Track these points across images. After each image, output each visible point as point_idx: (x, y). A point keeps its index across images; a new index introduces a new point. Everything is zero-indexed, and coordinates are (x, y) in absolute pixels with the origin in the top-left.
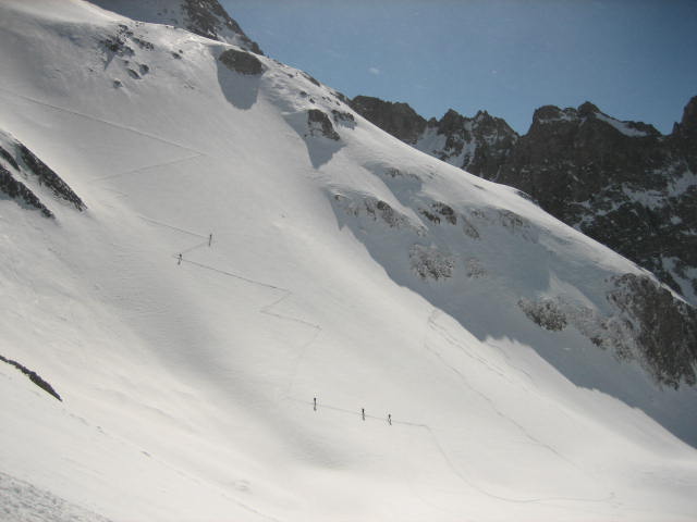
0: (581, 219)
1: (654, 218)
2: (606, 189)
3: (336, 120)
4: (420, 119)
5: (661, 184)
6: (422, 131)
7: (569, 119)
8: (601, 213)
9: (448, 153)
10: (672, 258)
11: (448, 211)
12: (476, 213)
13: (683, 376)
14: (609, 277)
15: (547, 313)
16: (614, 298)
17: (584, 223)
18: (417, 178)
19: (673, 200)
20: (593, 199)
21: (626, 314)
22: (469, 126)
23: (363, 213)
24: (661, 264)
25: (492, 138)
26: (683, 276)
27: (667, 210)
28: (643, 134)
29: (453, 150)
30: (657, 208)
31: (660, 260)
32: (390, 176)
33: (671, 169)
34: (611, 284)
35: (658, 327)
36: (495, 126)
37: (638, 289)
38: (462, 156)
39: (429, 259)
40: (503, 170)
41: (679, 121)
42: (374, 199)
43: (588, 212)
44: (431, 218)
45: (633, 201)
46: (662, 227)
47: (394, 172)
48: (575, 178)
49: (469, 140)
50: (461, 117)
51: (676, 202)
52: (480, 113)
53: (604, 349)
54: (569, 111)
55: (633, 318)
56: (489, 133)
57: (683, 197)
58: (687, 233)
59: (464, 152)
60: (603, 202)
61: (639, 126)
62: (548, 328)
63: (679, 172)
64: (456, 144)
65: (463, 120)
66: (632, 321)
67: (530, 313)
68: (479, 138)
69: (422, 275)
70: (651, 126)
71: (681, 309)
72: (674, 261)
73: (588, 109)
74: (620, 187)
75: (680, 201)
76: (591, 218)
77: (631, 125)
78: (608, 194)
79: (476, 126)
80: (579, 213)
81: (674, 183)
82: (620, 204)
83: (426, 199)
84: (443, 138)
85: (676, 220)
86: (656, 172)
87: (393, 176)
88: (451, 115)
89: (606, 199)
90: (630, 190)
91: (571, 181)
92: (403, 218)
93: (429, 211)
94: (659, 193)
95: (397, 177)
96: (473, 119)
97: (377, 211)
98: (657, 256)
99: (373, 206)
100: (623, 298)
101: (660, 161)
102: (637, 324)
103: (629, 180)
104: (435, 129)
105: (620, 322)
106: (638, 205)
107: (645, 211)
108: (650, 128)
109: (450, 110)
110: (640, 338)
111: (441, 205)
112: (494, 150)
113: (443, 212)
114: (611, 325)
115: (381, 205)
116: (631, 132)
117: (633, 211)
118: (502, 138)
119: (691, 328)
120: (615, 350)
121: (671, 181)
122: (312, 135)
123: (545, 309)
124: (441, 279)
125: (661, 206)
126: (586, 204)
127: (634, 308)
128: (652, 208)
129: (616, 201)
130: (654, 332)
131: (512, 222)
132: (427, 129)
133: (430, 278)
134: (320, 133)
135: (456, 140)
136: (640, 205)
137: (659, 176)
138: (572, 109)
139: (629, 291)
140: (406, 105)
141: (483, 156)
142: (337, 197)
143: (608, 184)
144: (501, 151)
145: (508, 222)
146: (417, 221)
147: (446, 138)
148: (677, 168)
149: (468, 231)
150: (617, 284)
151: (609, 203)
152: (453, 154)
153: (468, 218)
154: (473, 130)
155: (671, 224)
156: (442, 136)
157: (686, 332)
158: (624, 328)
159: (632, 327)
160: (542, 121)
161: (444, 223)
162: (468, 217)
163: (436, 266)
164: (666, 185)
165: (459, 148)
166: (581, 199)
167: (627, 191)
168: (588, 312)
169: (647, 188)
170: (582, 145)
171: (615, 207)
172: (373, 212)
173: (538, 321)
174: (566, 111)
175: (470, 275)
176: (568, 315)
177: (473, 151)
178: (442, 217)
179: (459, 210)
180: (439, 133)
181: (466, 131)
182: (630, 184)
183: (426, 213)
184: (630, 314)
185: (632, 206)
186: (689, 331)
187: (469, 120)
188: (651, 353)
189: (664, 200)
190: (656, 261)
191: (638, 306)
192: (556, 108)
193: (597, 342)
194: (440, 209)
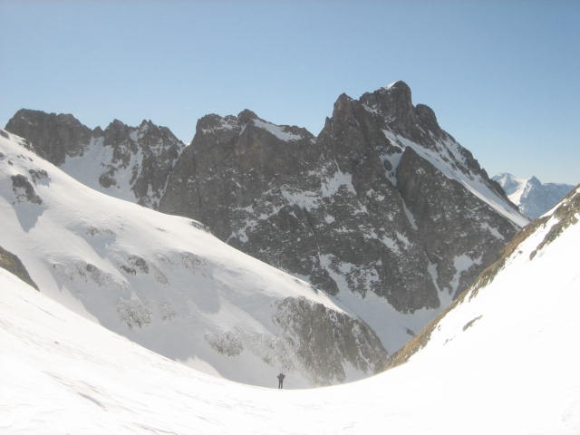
0: (245, 224)
1: (310, 218)
2: (266, 193)
3: (34, 181)
4: (84, 129)
5: (315, 184)
6: (87, 143)
7: (230, 127)
8: (264, 217)
9: (116, 166)
10: (327, 255)
11: (141, 263)
12: (163, 260)
13: (335, 376)
14: (273, 302)
15: (227, 342)
16: (278, 320)
17: (249, 228)
18: (112, 233)
19: (326, 200)
20: (255, 203)
21: (288, 333)
22: (134, 136)
23: (77, 276)
24: (318, 262)
25: (158, 148)
26: (337, 271)
27: (321, 210)
28: (298, 137)
29: (120, 162)
30: (313, 209)
31: (317, 258)
32: (90, 235)
33: (324, 170)
34: (275, 308)
35: (313, 339)
36: (160, 136)
37: (296, 310)
38: (129, 168)
39: (132, 310)
40: (170, 181)
41: (330, 116)
42: (83, 263)
43: (252, 217)
44: (128, 270)
45: (291, 204)
46: (318, 226)
47: (93, 231)
48: (238, 185)
49: (135, 151)
50: (126, 126)
51: (330, 202)
52: (145, 121)
53: (272, 365)
54: (230, 118)
55: (294, 335)
56: (155, 142)
57: (335, 197)
58: (340, 231)
59: (132, 163)
60: (264, 207)
61: (294, 130)
62: (229, 355)
63: (331, 173)
64: (123, 155)
65: (128, 129)
66: (293, 338)
67: (214, 345)
68: (146, 149)
69: (130, 325)
70: (304, 129)
71: (333, 317)
72: (330, 258)
73: (247, 116)
74: (279, 191)
75: (333, 201)
76: (254, 223)
77: (287, 129)
78: (270, 199)
79: (141, 136)
80: (243, 218)
81: (326, 182)
82: (279, 208)
83: (122, 253)
84: (109, 150)
85: (330, 219)
86: (311, 173)
87: (93, 234)
88: (116, 125)
89: (267, 203)
90: (287, 193)
91: (235, 188)
92: (108, 277)
93: (127, 265)
94: (314, 194)
95: (96, 235)
96: (137, 128)
97: (88, 274)
98: (315, 254)
99: (84, 270)
100: (285, 319)
101: (314, 163)
102: (297, 339)
103: (288, 183)
104: (101, 139)
105: (284, 341)
106: (296, 208)
107: (302, 212)
108: (304, 132)
109: (116, 121)
110: (300, 352)
111: (135, 257)
112: (160, 160)
113: (137, 264)
114: (277, 345)
115: (89, 268)
116: (286, 137)
117: (293, 213)
118: (167, 148)
119: (341, 332)
120: (281, 365)
121: (325, 181)
122: (19, 202)
123: (226, 339)
124: (144, 325)
125: (316, 206)
126: (249, 209)
127: (294, 327)
128: (309, 210)
129: (276, 205)
130: (310, 344)
131: (193, 263)
132: (93, 139)
133: (135, 327)
134: (25, 199)
135: (123, 152)
136: (298, 206)
137: (314, 177)
138: (232, 117)
139: (289, 313)
140: (71, 116)
141: (151, 167)
142: (54, 266)
143: (268, 189)
144: (167, 161)
145: (189, 263)
146: (119, 277)
147: (113, 149)
148: (329, 169)
149: (159, 278)
150: (280, 308)
151: (269, 207)
152: (120, 166)
153: (157, 266)
154: (139, 140)
155: (325, 223)
156: (108, 147)
157: (337, 336)
158: (287, 346)
159: (293, 344)
160: (205, 131)
161: (140, 274)
162: (158, 264)
163: (139, 315)
164: (320, 186)
165: (126, 159)
166: (245, 204)
167: (286, 194)
168: (259, 336)
169: (304, 189)
170: (243, 153)
171: (276, 211)
172: (84, 275)
173: (221, 350)
174: (226, 119)
175: (164, 318)
176: (243, 342)
177: (140, 163)
178: (137, 268)
179: (149, 260)
180: (105, 144)
181: (132, 142)
182: (288, 186)
183: (124, 267)
184: (291, 333)
185: (291, 209)
186: (340, 335)
187: (134, 129)
188: (309, 362)
189: (319, 200)
190: (314, 259)
191: (297, 324)
192: (217, 116)
193: (267, 360)
194: (134, 261)
